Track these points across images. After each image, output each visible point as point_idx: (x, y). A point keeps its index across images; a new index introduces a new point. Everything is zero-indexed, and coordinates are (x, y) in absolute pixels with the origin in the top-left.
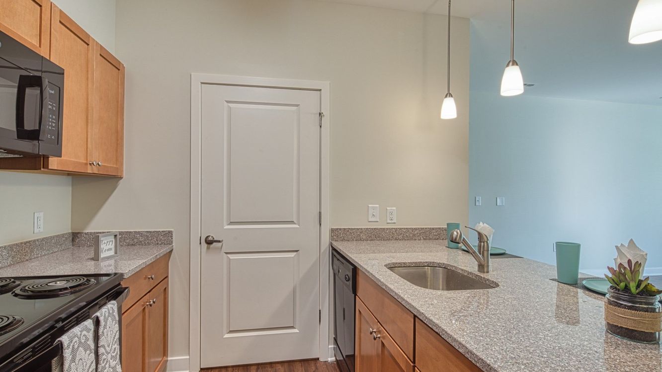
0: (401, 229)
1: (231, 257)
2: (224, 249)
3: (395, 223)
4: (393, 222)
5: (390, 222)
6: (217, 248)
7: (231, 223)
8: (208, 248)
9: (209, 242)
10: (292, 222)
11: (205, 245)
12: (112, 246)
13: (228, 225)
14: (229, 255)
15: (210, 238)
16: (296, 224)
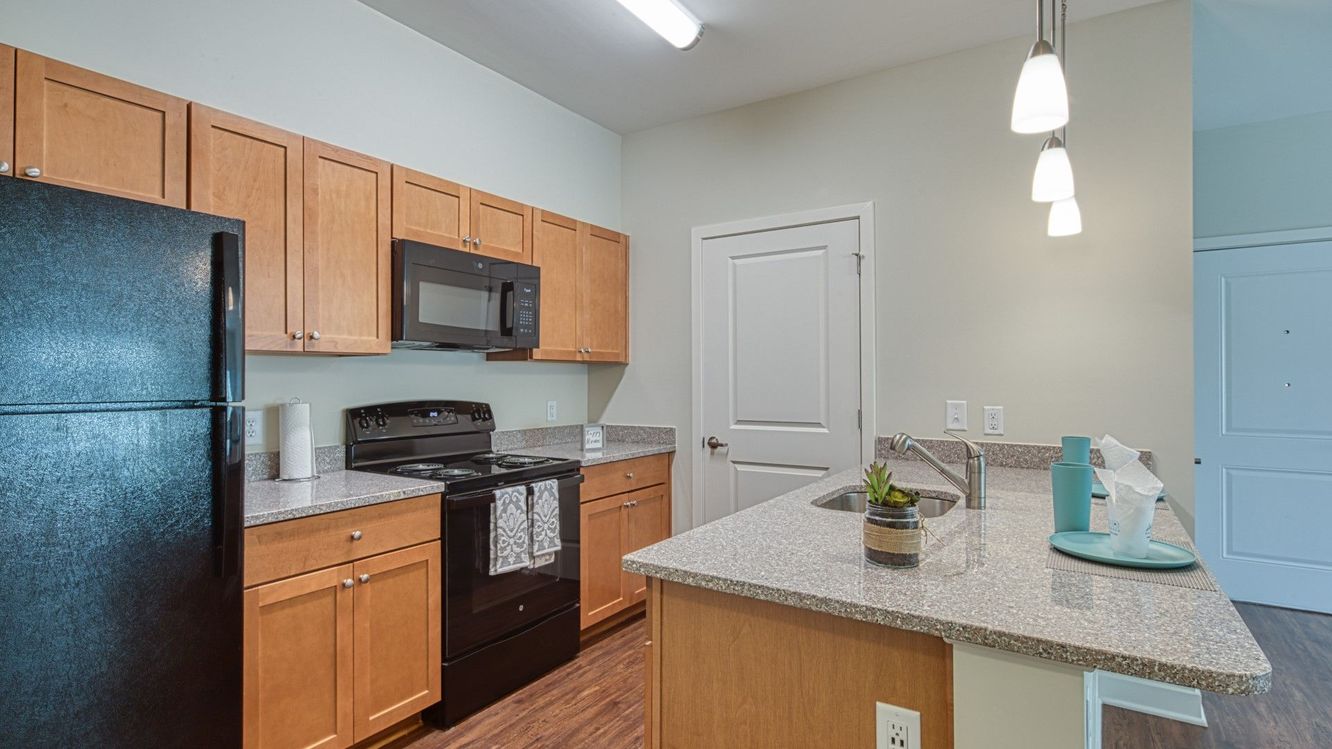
0: (1012, 446)
1: (740, 468)
2: (731, 457)
3: (1001, 435)
4: (996, 432)
5: (991, 432)
6: (721, 454)
7: (739, 422)
8: (712, 454)
9: (714, 446)
10: (819, 425)
11: (708, 448)
12: (599, 437)
13: (736, 424)
14: (736, 465)
15: (714, 441)
16: (824, 427)
